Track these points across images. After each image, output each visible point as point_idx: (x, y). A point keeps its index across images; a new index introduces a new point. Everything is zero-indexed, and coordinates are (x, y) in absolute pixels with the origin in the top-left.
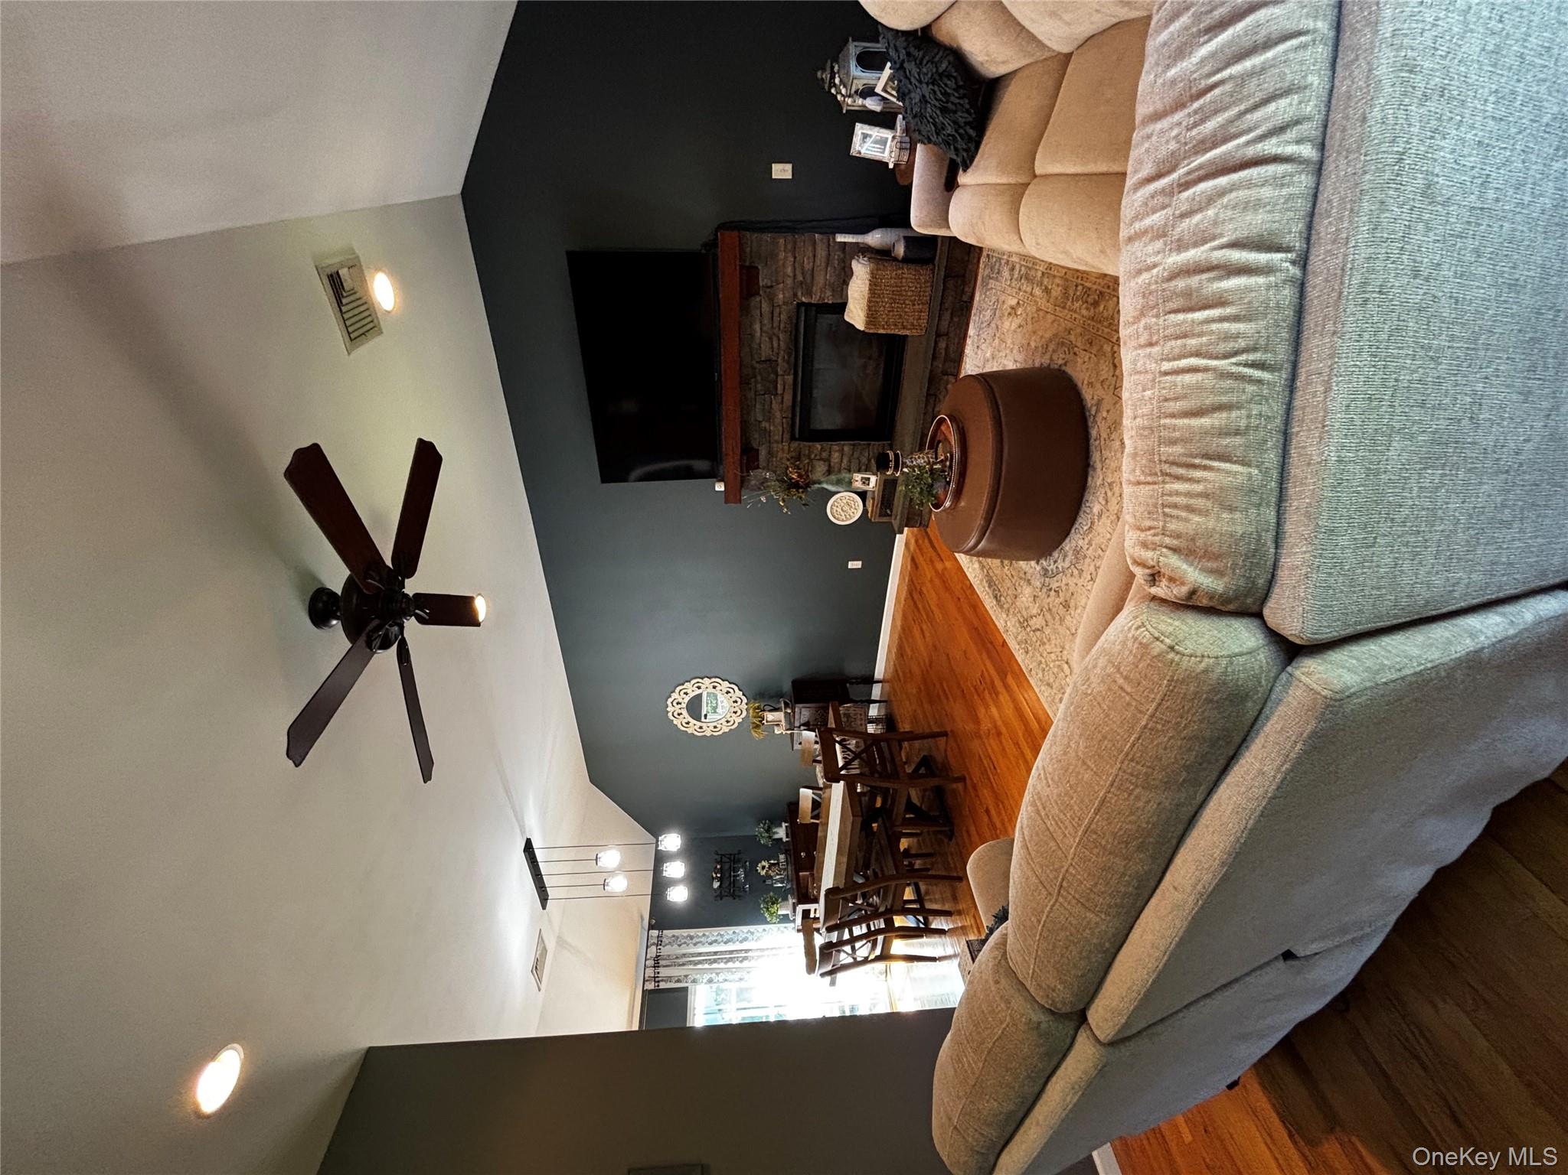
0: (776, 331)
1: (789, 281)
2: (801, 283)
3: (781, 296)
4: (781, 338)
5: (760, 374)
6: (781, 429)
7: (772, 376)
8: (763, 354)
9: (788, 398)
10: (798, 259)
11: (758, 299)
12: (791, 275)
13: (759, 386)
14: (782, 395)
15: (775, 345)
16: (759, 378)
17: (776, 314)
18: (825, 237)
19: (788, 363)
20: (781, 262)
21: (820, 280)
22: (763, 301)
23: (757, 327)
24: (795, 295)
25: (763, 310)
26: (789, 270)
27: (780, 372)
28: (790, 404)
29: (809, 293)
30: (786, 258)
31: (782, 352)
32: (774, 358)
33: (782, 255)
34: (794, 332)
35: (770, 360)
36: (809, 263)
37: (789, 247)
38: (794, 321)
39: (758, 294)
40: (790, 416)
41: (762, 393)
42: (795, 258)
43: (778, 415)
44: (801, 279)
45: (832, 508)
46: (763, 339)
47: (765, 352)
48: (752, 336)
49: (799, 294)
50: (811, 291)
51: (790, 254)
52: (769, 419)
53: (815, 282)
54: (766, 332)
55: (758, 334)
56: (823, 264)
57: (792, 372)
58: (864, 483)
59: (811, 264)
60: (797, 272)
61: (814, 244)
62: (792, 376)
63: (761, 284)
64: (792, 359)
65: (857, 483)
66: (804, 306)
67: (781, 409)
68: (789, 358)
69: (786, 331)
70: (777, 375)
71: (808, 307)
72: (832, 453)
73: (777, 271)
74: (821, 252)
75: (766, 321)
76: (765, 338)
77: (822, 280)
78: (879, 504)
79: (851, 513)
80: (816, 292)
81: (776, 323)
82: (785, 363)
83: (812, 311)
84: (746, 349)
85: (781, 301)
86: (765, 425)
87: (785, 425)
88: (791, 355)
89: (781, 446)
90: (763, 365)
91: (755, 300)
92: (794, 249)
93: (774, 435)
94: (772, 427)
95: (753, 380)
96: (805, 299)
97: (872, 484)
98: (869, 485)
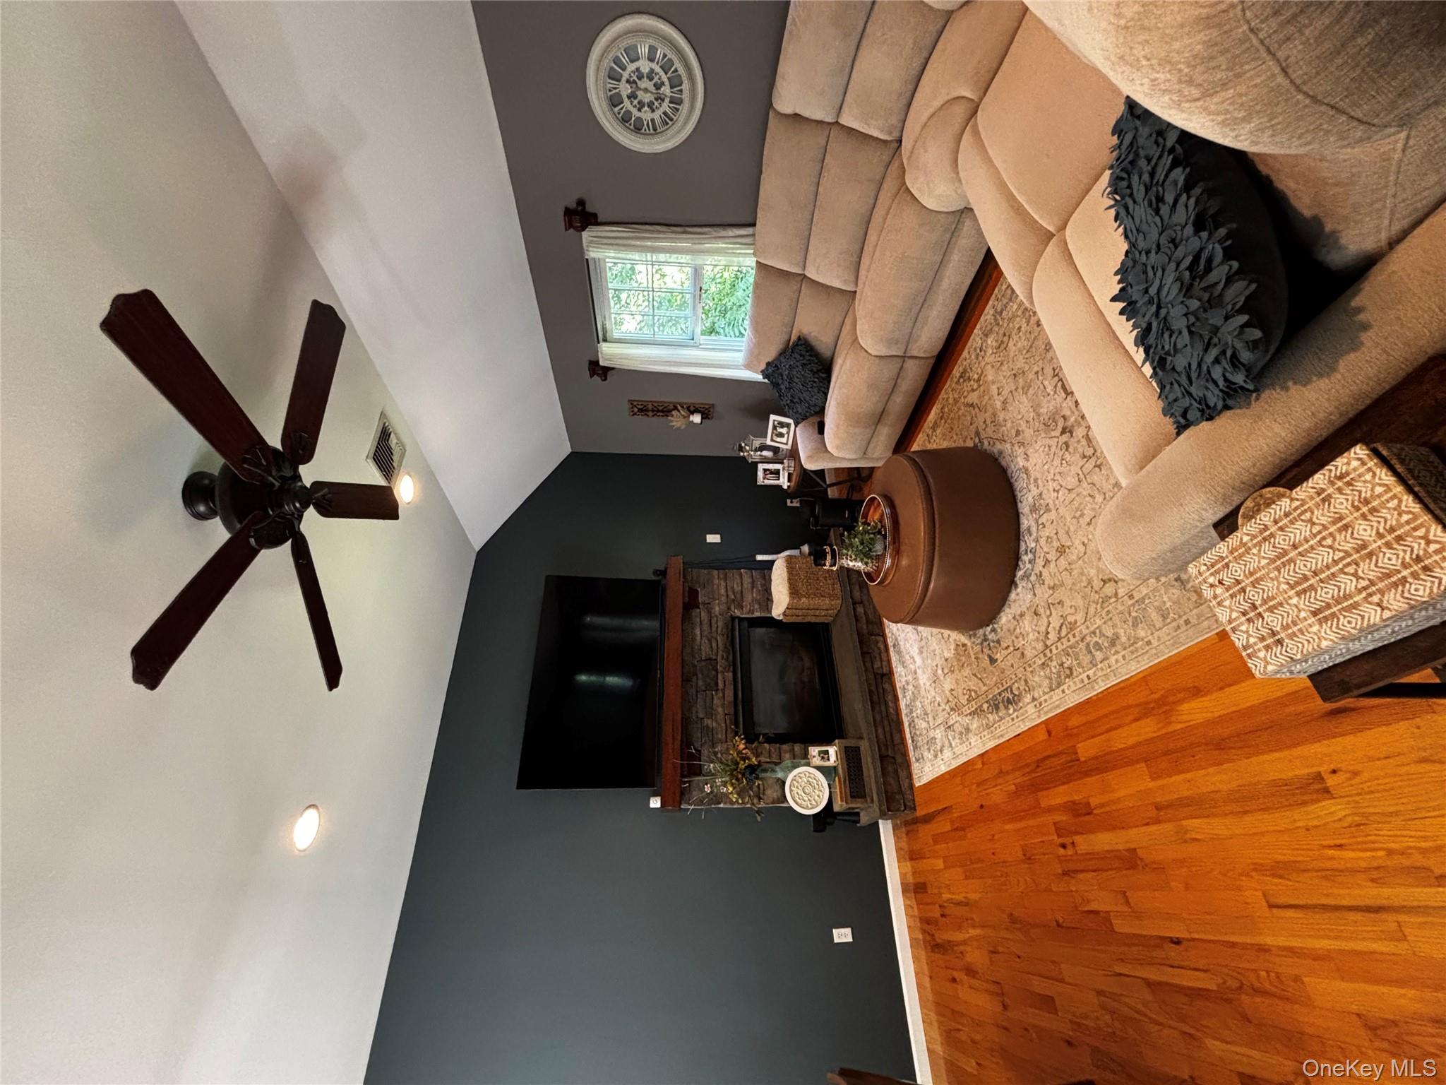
0: (714, 635)
1: (724, 599)
2: (733, 600)
3: (717, 609)
4: (719, 640)
5: (701, 672)
6: (723, 725)
7: (713, 672)
8: (703, 653)
9: (729, 693)
11: (698, 610)
12: (725, 594)
14: (723, 690)
15: (714, 645)
16: (700, 676)
17: (714, 621)
18: (749, 572)
19: (727, 660)
20: (715, 586)
21: (748, 598)
22: (702, 612)
23: (698, 632)
24: (729, 608)
25: (702, 618)
26: (723, 591)
27: (720, 669)
28: (732, 699)
29: (741, 607)
30: (719, 586)
31: (721, 652)
32: (714, 657)
33: (716, 581)
34: (730, 635)
35: (709, 659)
36: (738, 587)
37: (722, 576)
38: (730, 627)
39: (699, 608)
40: (732, 712)
41: (703, 688)
42: (727, 584)
43: (720, 710)
44: (733, 597)
45: (791, 791)
46: (703, 641)
47: (705, 651)
48: (694, 640)
49: (732, 608)
51: (722, 581)
52: (711, 714)
53: (745, 599)
54: (705, 636)
55: (698, 638)
56: (750, 588)
57: (731, 669)
58: (823, 758)
59: (740, 588)
60: (729, 593)
61: (741, 575)
62: (731, 674)
63: (700, 600)
64: (731, 658)
65: (814, 757)
66: (737, 620)
67: (723, 705)
68: (727, 657)
69: (723, 635)
70: (717, 673)
71: (741, 619)
72: (783, 754)
73: (713, 591)
74: (747, 580)
75: (705, 627)
76: (705, 640)
77: (750, 596)
78: (847, 782)
79: (816, 798)
80: (746, 606)
81: (714, 629)
82: (723, 661)
83: (745, 624)
84: (688, 650)
85: (717, 613)
86: (708, 722)
87: (728, 722)
88: (729, 654)
89: (725, 746)
90: (703, 663)
91: (695, 612)
92: (725, 579)
93: (717, 734)
94: (714, 724)
95: (694, 679)
96: (737, 613)
97: (833, 758)
98: (829, 760)
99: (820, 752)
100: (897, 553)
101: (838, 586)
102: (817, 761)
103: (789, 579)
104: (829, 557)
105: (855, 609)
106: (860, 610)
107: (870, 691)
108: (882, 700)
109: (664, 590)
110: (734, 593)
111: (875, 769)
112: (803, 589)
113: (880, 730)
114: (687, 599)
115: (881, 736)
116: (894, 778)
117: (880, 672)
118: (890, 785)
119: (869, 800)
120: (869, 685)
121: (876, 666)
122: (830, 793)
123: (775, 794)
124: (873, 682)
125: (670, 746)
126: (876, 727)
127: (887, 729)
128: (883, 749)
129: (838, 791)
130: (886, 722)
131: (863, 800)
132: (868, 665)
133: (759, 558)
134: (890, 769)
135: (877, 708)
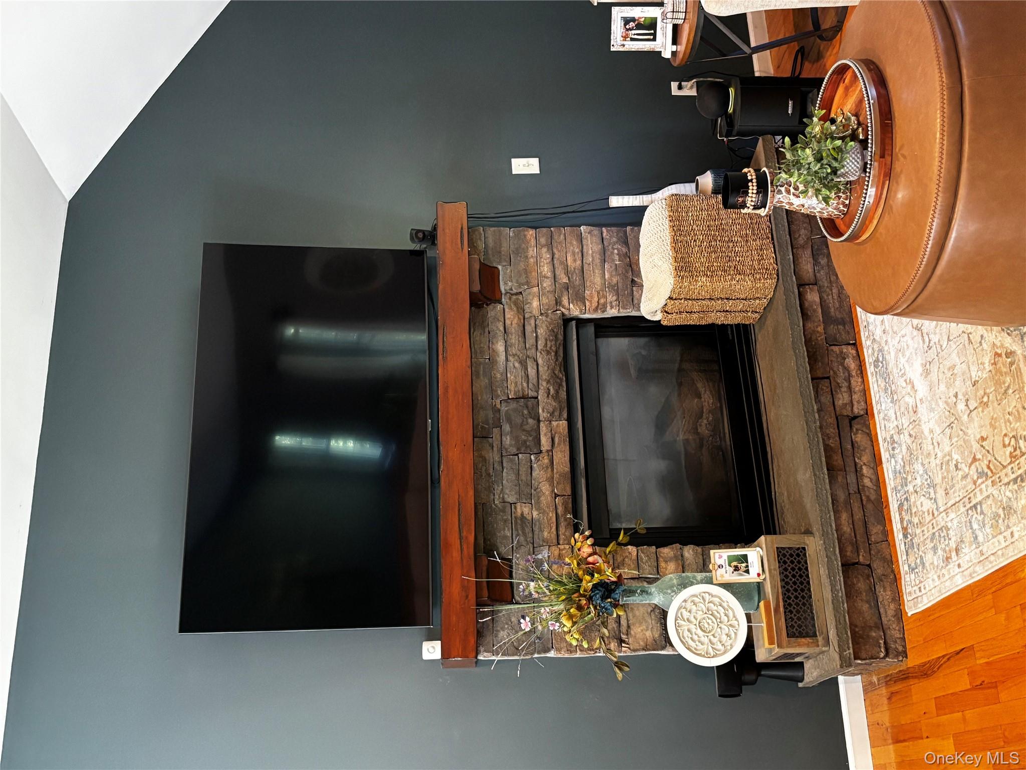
0: (532, 352)
1: (547, 284)
2: (567, 287)
3: (535, 303)
4: (540, 361)
5: (509, 420)
6: (552, 515)
7: (531, 421)
8: (512, 387)
9: (562, 457)
10: (556, 256)
11: (499, 307)
12: (549, 274)
13: (507, 440)
14: (550, 452)
15: (532, 372)
16: (507, 428)
17: (529, 329)
18: (596, 231)
19: (556, 397)
20: (532, 260)
21: (595, 280)
22: (507, 310)
23: (500, 347)
24: (558, 302)
25: (508, 322)
26: (546, 270)
27: (543, 415)
28: (567, 469)
29: (580, 298)
30: (538, 257)
31: (544, 384)
32: (532, 394)
33: (532, 252)
34: (561, 353)
35: (523, 397)
36: (575, 261)
37: (543, 241)
38: (561, 337)
39: (500, 302)
40: (568, 491)
41: (514, 451)
42: (553, 255)
43: (545, 488)
44: (565, 280)
45: (677, 627)
46: (510, 364)
47: (515, 383)
48: (492, 361)
49: (565, 301)
50: (584, 298)
51: (544, 250)
52: (528, 493)
53: (588, 284)
54: (514, 355)
55: (501, 358)
56: (598, 261)
57: (565, 415)
58: (736, 569)
59: (579, 262)
60: (557, 273)
61: (580, 239)
62: (564, 424)
63: (503, 288)
64: (563, 394)
65: (720, 566)
66: (574, 323)
67: (551, 480)
68: (557, 392)
69: (548, 353)
70: (539, 421)
71: (581, 323)
72: (663, 564)
73: (526, 272)
74: (592, 246)
75: (514, 339)
76: (514, 363)
77: (598, 280)
78: (782, 609)
79: (724, 638)
80: (592, 296)
81: (530, 341)
82: (550, 401)
83: (591, 329)
84: (483, 381)
85: (536, 312)
86: (523, 509)
87: (560, 510)
88: (560, 385)
89: (557, 553)
90: (513, 405)
91: (494, 311)
92: (550, 246)
93: (541, 530)
94: (535, 513)
95: (496, 431)
96: (575, 311)
97: (755, 567)
98: (747, 572)
99: (731, 559)
100: (888, 174)
101: (769, 253)
102: (726, 575)
103: (675, 241)
104: (753, 188)
105: (801, 296)
106: (813, 297)
107: (827, 448)
108: (850, 462)
109: (433, 270)
110: (567, 273)
111: (833, 586)
112: (699, 260)
113: (844, 516)
114: (477, 287)
115: (847, 529)
116: (868, 602)
117: (847, 412)
118: (861, 613)
119: (820, 639)
120: (826, 437)
121: (839, 403)
122: (750, 629)
123: (648, 634)
124: (832, 431)
125: (456, 554)
126: (836, 512)
127: (858, 515)
128: (849, 549)
129: (764, 625)
130: (856, 506)
131: (809, 640)
132: (826, 399)
133: (616, 201)
134: (861, 585)
135: (840, 479)
